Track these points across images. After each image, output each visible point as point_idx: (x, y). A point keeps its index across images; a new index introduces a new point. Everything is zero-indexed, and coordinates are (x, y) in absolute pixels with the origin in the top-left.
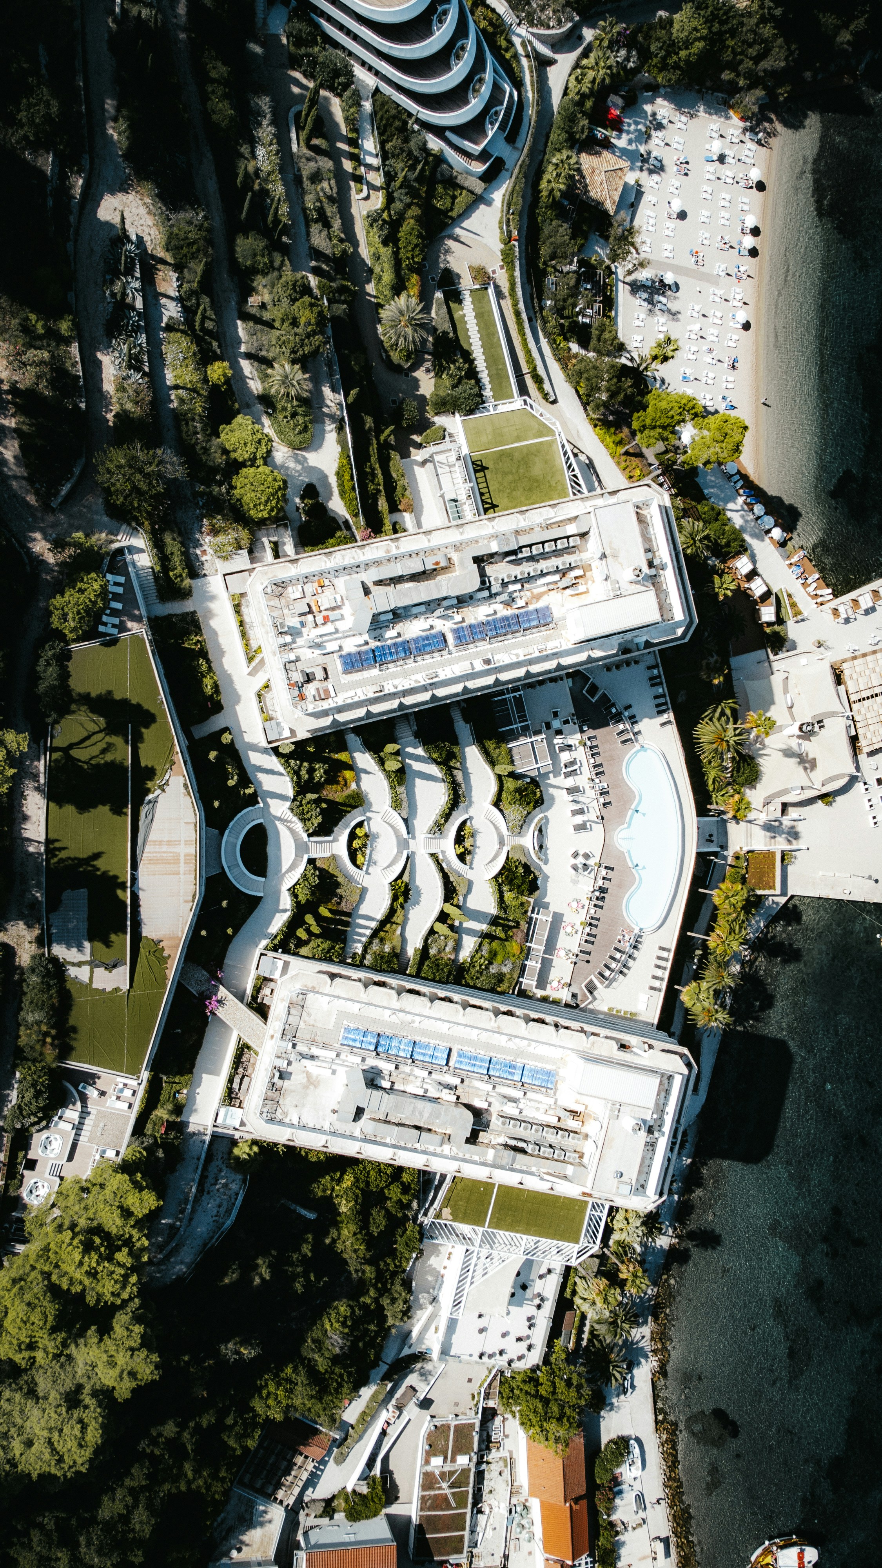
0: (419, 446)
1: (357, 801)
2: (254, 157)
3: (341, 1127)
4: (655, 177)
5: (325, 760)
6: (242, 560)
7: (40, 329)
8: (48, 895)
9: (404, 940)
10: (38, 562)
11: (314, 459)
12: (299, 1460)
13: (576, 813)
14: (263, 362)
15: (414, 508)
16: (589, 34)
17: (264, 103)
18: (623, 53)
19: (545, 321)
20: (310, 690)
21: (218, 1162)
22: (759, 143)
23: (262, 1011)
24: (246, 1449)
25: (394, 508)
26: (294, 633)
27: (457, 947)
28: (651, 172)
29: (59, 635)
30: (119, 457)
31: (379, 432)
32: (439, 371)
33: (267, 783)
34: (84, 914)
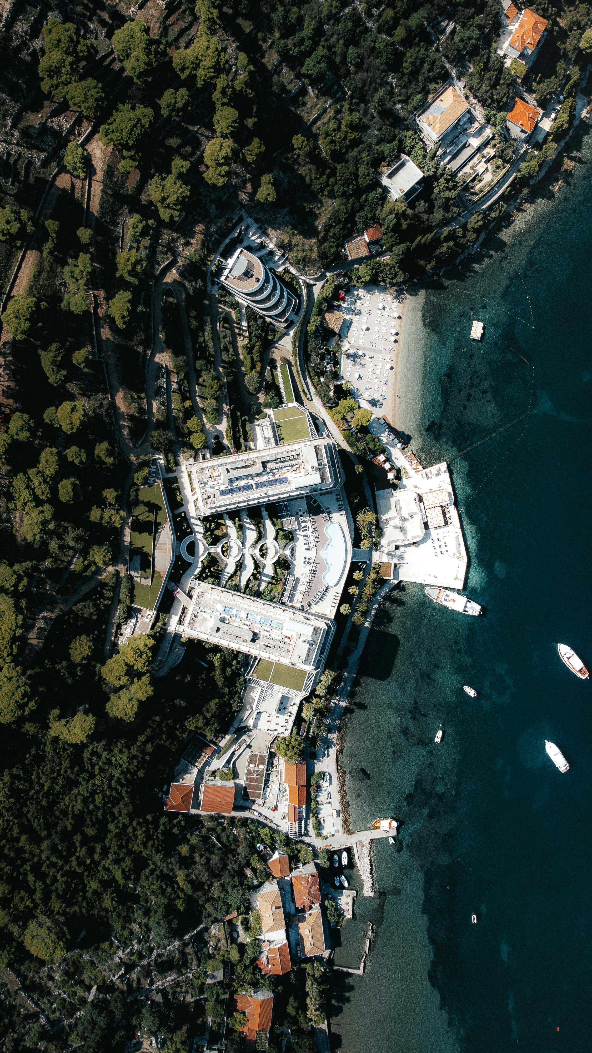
0: (258, 420)
1: (226, 535)
2: (204, 336)
3: (212, 633)
4: (358, 317)
5: (215, 522)
6: (192, 461)
7: (136, 397)
8: (130, 558)
9: (240, 581)
10: (131, 462)
11: (219, 427)
12: (203, 754)
13: (306, 544)
14: (203, 398)
15: (255, 440)
16: (328, 274)
17: (208, 319)
18: (342, 279)
19: (309, 372)
20: (209, 500)
21: (176, 643)
22: (399, 302)
23: (191, 597)
24: (183, 738)
25: (246, 440)
26: (205, 483)
27: (259, 585)
28: (356, 315)
29: (137, 484)
30: (155, 433)
31: (242, 417)
32: (266, 393)
33: (196, 528)
34: (139, 563)
